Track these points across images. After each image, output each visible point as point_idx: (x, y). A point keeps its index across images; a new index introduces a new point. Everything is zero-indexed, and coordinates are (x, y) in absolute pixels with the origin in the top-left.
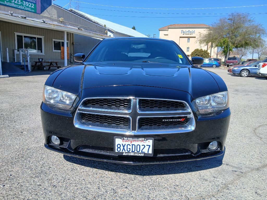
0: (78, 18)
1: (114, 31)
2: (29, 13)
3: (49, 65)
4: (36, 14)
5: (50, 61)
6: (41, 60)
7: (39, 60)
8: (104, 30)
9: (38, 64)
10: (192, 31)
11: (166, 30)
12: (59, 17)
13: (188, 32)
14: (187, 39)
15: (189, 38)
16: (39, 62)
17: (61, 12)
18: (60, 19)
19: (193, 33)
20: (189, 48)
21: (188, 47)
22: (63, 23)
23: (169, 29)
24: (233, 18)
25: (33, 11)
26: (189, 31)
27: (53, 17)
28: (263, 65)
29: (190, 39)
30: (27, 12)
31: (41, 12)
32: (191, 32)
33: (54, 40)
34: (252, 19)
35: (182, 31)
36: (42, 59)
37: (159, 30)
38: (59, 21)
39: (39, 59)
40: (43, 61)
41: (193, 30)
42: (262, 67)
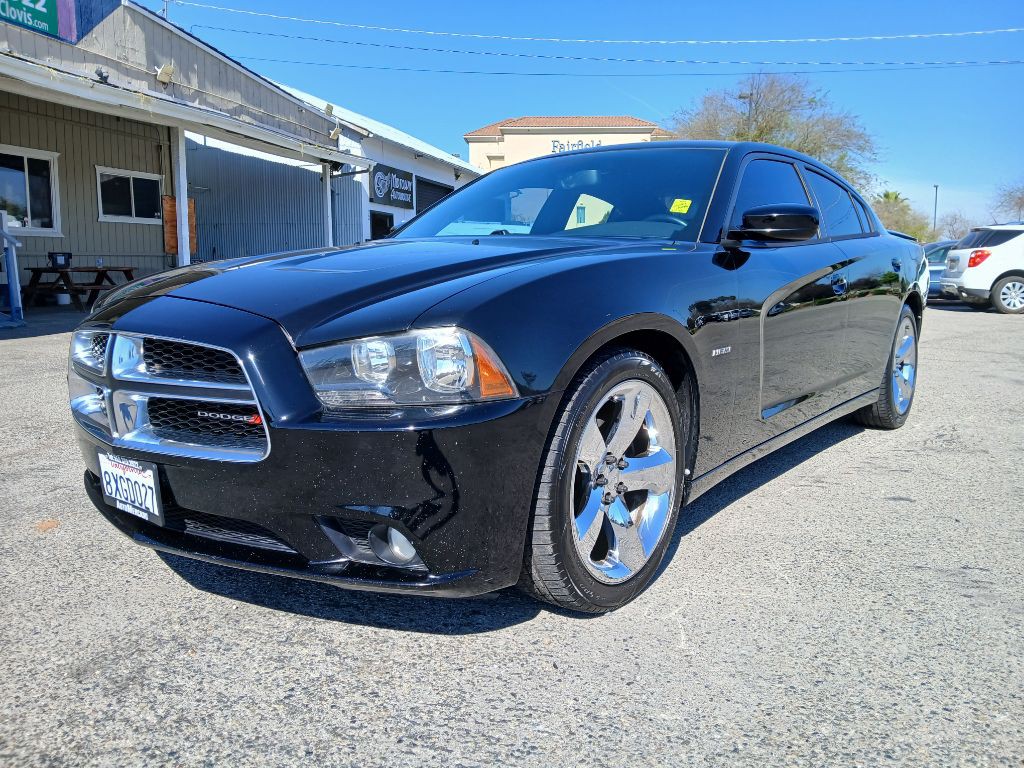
0: (229, 69)
1: (365, 133)
2: (26, 32)
3: (93, 281)
4: (55, 44)
5: (101, 264)
6: (61, 260)
7: (54, 261)
8: (326, 125)
9: (45, 278)
10: (591, 144)
11: (495, 141)
12: (153, 62)
16: (55, 268)
17: (163, 37)
18: (159, 71)
20: (584, 208)
22: (170, 88)
23: (505, 136)
25: (44, 26)
26: (580, 143)
27: (127, 60)
28: (971, 258)
30: (17, 29)
31: (81, 35)
33: (100, 170)
35: (554, 142)
36: (68, 256)
37: (467, 140)
38: (153, 79)
39: (52, 256)
40: (74, 263)
42: (969, 266)
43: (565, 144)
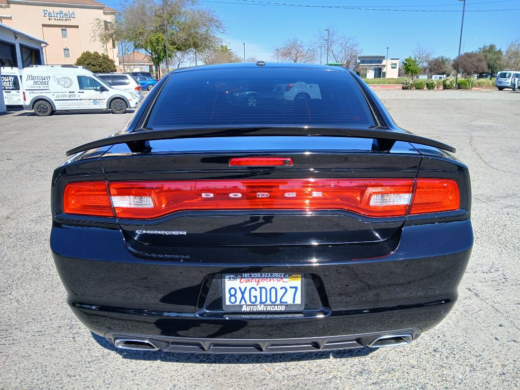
10: (68, 13)
13: (58, 16)
14: (60, 29)
15: (64, 28)
19: (71, 18)
20: (68, 49)
21: (65, 48)
23: (10, 5)
26: (61, 12)
29: (66, 30)
32: (66, 14)
35: (44, 11)
41: (71, 10)
43: (52, 12)
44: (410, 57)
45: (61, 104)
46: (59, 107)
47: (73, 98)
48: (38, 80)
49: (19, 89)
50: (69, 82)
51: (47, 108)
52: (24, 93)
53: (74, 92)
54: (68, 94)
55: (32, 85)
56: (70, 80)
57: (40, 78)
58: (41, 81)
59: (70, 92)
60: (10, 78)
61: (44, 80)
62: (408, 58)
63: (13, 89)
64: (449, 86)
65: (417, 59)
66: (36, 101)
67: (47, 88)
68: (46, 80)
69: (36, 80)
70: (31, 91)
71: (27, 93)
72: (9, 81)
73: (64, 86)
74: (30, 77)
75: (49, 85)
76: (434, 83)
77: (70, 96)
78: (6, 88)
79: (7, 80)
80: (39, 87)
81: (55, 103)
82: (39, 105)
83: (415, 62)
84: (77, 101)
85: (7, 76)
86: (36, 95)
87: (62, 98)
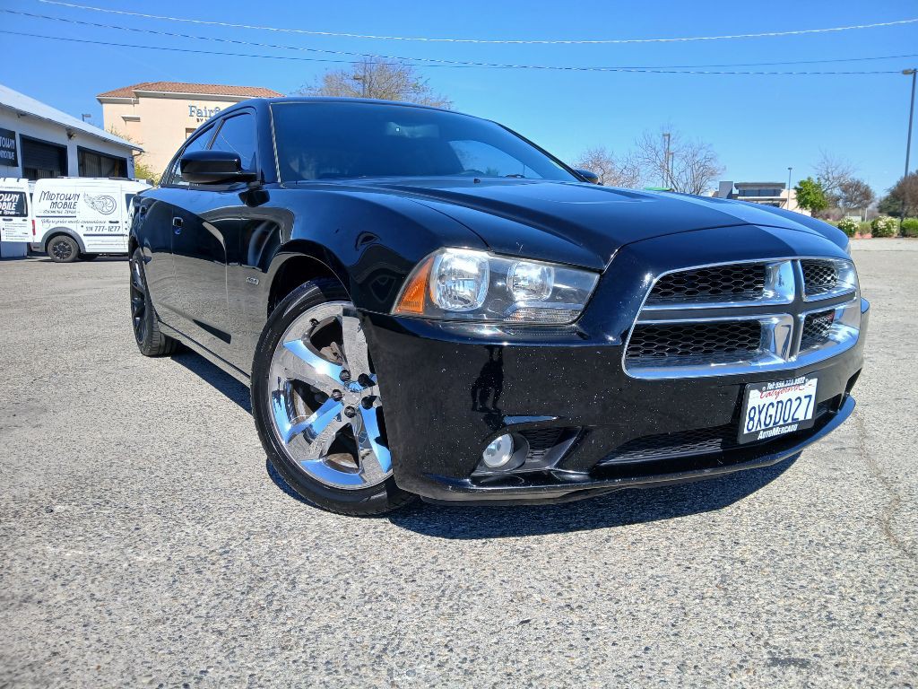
11: (129, 103)
13: (213, 115)
23: (140, 99)
24: (367, 74)
26: (217, 109)
34: (421, 82)
35: (190, 107)
37: (101, 102)
43: (203, 109)
44: (809, 179)
45: (94, 243)
46: (90, 247)
47: (116, 233)
48: (59, 201)
49: (26, 215)
50: (111, 204)
51: (70, 249)
52: (33, 222)
53: (117, 222)
54: (107, 225)
55: (48, 209)
56: (113, 201)
57: (62, 197)
58: (63, 202)
59: (111, 222)
60: (14, 196)
61: (69, 201)
62: (806, 180)
63: (16, 215)
64: (883, 230)
65: (823, 181)
66: (52, 236)
67: (70, 214)
68: (72, 200)
69: (54, 201)
70: (46, 219)
71: (38, 221)
72: (11, 201)
73: (102, 212)
74: (47, 195)
75: (77, 210)
76: (853, 225)
77: (110, 229)
78: (6, 213)
79: (8, 200)
80: (59, 212)
81: (85, 240)
82: (57, 243)
83: (818, 186)
84: (122, 237)
85: (8, 193)
86: (53, 226)
87: (97, 233)
